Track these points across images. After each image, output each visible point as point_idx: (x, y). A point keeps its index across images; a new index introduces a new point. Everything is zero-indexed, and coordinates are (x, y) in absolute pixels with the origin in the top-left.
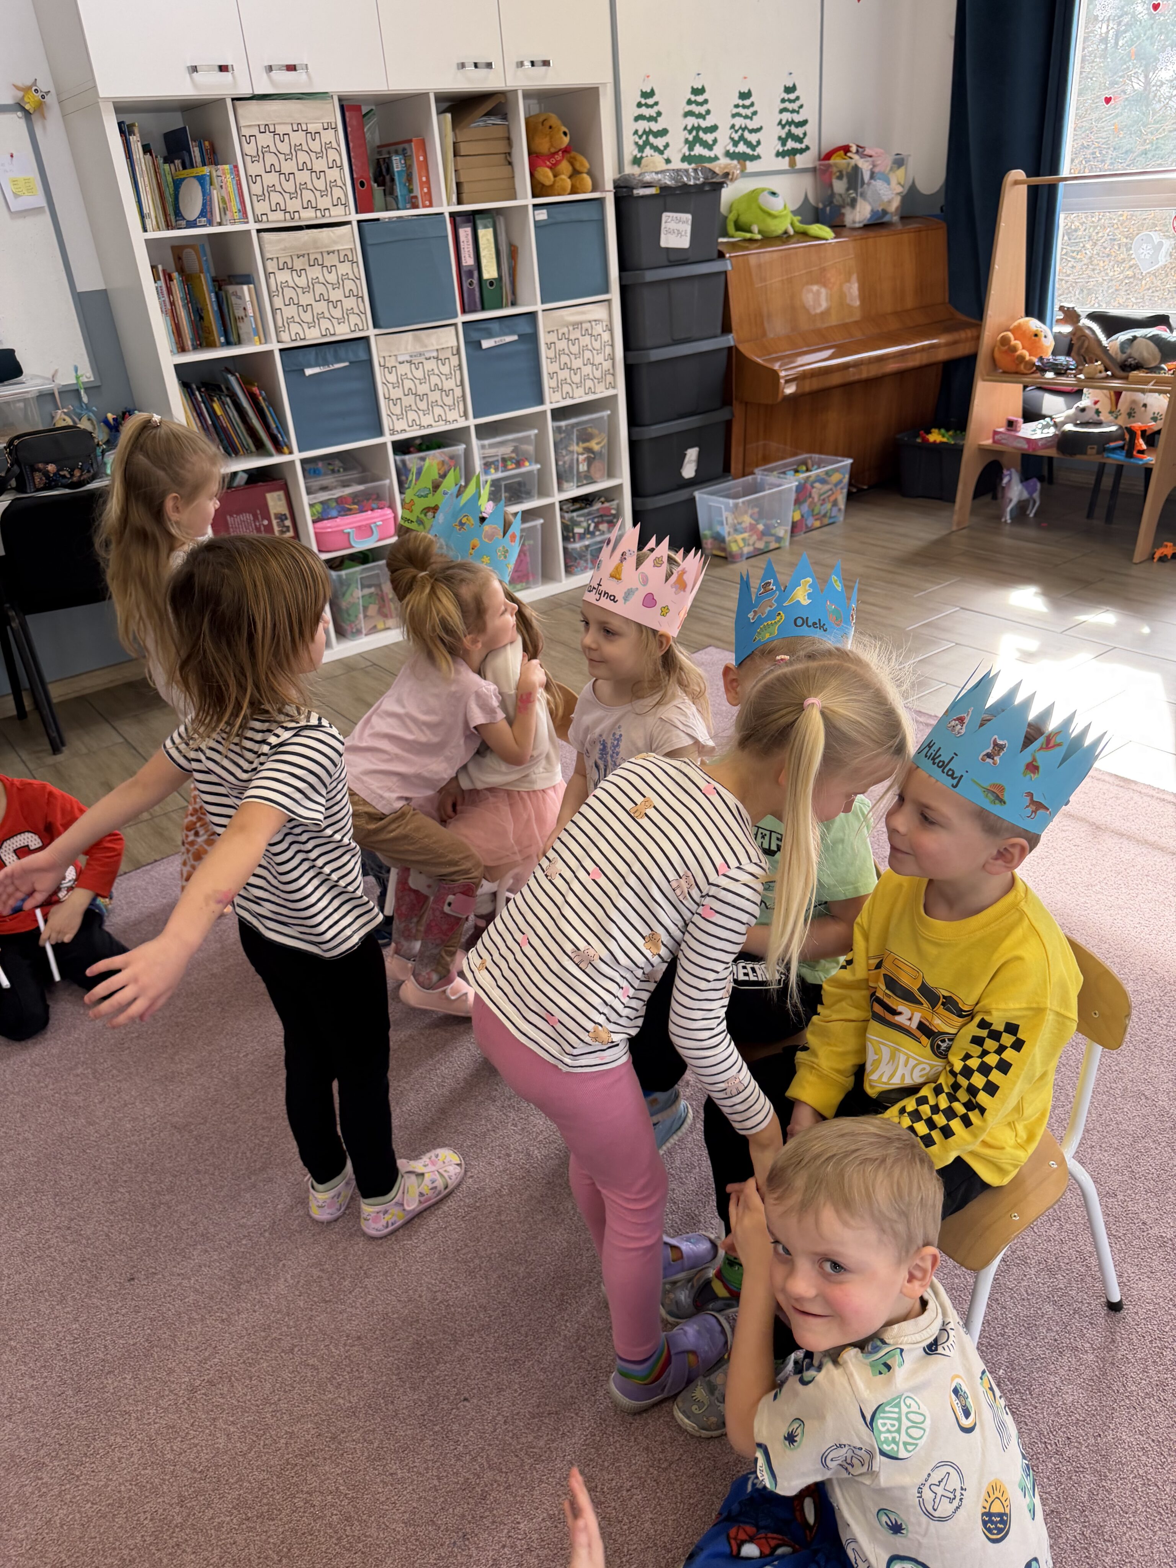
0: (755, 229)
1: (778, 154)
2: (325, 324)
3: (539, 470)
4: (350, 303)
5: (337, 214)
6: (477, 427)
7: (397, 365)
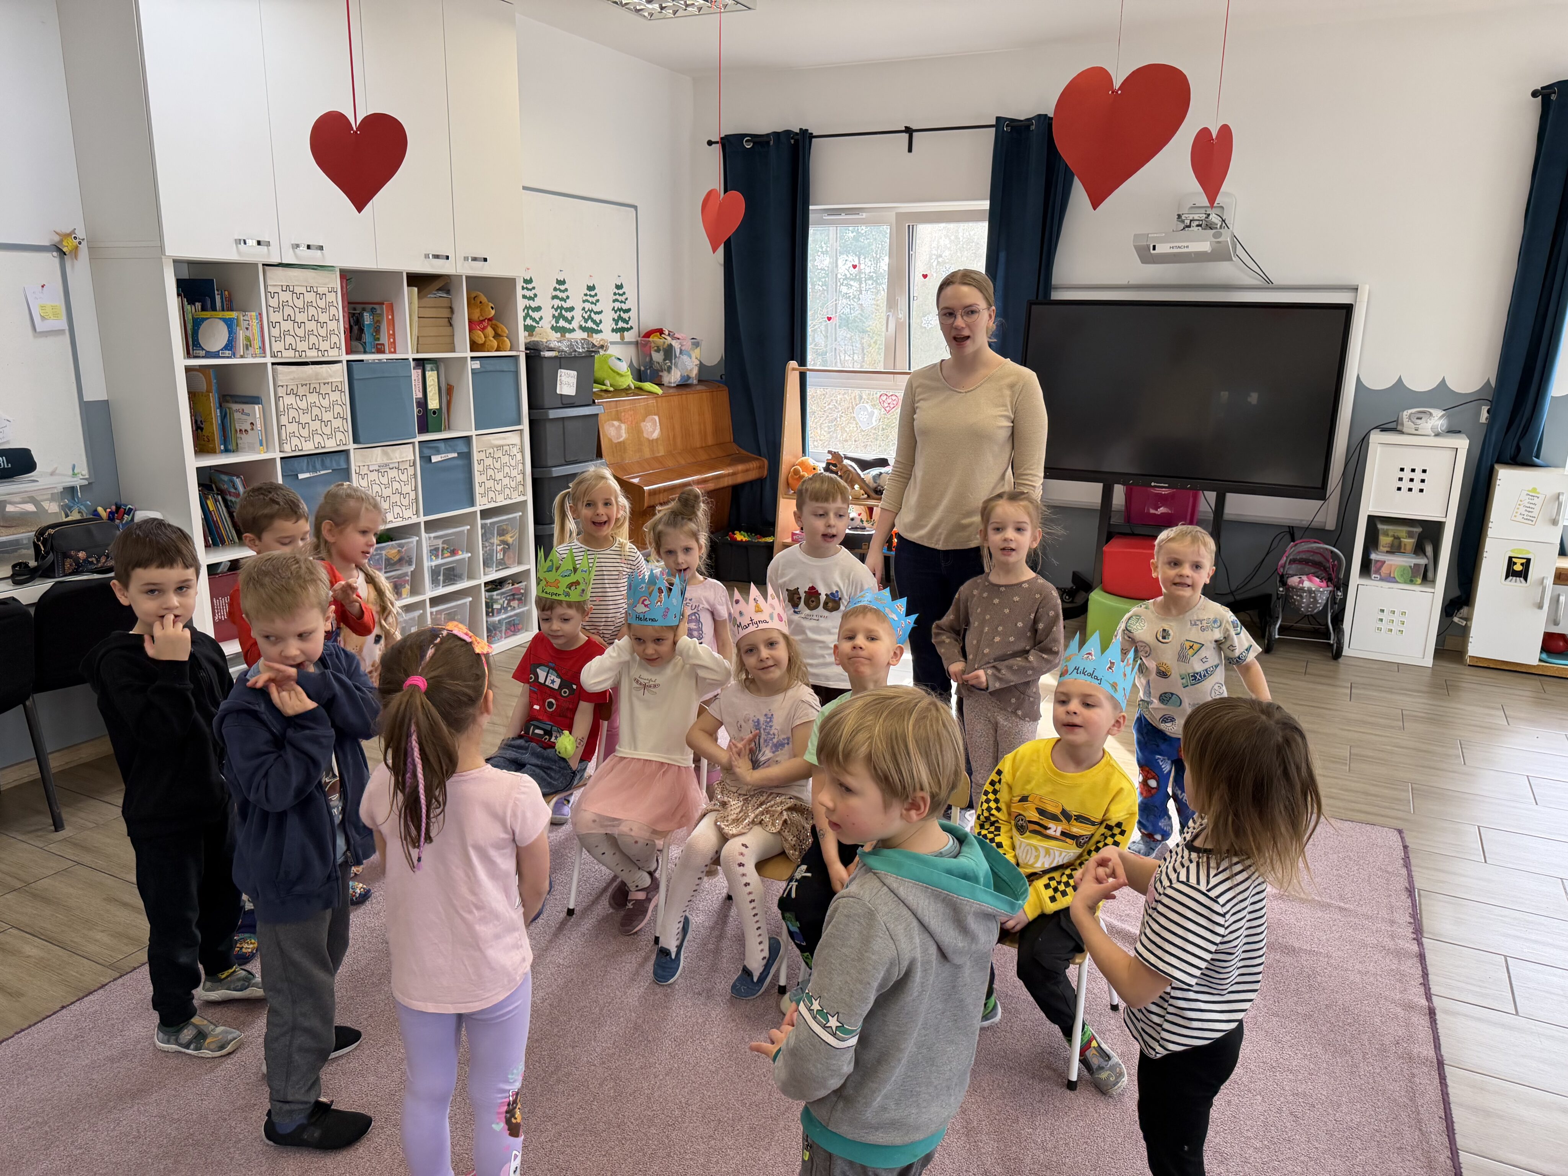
0: (608, 382)
1: (613, 330)
2: (318, 439)
3: (469, 558)
4: (337, 423)
5: (333, 355)
6: (425, 522)
7: (368, 472)
